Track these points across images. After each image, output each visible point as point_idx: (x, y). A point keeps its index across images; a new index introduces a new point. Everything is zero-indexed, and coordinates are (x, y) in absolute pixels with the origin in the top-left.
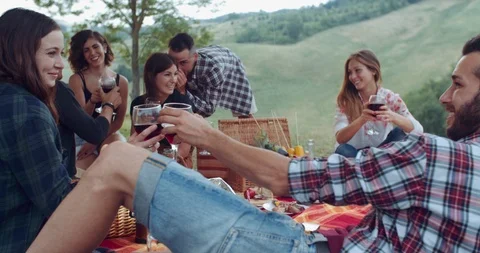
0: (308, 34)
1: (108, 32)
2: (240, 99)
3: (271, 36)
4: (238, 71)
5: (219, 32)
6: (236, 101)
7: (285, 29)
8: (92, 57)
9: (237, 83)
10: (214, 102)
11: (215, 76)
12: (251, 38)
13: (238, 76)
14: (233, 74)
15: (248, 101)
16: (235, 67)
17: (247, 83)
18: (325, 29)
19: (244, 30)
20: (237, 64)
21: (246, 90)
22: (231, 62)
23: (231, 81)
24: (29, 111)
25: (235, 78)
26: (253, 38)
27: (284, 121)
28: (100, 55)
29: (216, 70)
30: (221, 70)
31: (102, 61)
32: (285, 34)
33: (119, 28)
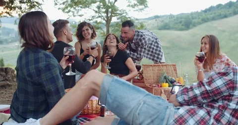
0: (194, 25)
1: (95, 24)
2: (156, 56)
3: (176, 26)
4: (156, 42)
5: (149, 24)
6: (154, 56)
7: (183, 23)
8: (85, 34)
9: (155, 48)
10: (142, 54)
11: (143, 41)
12: (166, 27)
13: (156, 45)
14: (153, 43)
15: (160, 57)
16: (155, 41)
17: (160, 48)
18: (203, 23)
19: (162, 23)
20: (156, 39)
21: (160, 51)
22: (153, 38)
23: (152, 46)
24: (46, 61)
25: (154, 46)
26: (167, 27)
27: (174, 65)
28: (89, 34)
29: (144, 39)
30: (146, 39)
31: (89, 37)
32: (183, 25)
33: (100, 23)
